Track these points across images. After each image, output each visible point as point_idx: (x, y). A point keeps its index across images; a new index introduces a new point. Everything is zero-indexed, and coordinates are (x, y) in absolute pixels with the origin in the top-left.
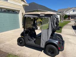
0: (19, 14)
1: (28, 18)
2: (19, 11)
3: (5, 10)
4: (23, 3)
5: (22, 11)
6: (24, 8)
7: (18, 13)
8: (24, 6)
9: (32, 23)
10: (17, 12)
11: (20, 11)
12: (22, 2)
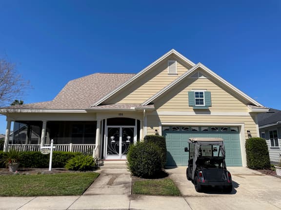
0: (240, 134)
2: (239, 127)
3: (206, 128)
4: (249, 109)
5: (248, 126)
7: (238, 132)
10: (236, 129)
11: (241, 126)
12: (248, 106)
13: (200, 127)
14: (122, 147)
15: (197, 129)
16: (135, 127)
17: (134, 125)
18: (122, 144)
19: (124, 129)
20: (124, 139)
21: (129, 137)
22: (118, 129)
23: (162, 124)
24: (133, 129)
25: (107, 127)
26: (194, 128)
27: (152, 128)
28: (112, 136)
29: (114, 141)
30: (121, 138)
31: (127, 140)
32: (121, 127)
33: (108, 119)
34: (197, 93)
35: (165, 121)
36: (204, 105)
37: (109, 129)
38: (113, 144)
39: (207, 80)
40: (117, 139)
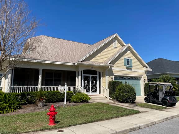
0: (141, 81)
1: (152, 85)
2: (140, 78)
3: (129, 77)
4: (145, 69)
5: (144, 77)
6: (146, 74)
8: (147, 72)
9: (155, 89)
10: (139, 78)
11: (142, 77)
12: (144, 67)
13: (127, 77)
14: (91, 87)
15: (126, 78)
16: (98, 76)
17: (97, 74)
18: (91, 85)
19: (92, 77)
20: (92, 83)
21: (94, 82)
22: (89, 77)
23: (114, 74)
24: (96, 76)
25: (83, 75)
26: (125, 77)
27: (110, 77)
28: (86, 81)
29: (87, 84)
30: (90, 82)
31: (94, 83)
32: (90, 75)
33: (83, 70)
34: (127, 59)
35: (116, 73)
36: (130, 66)
37: (84, 76)
38: (87, 85)
39: (131, 53)
40: (88, 83)
